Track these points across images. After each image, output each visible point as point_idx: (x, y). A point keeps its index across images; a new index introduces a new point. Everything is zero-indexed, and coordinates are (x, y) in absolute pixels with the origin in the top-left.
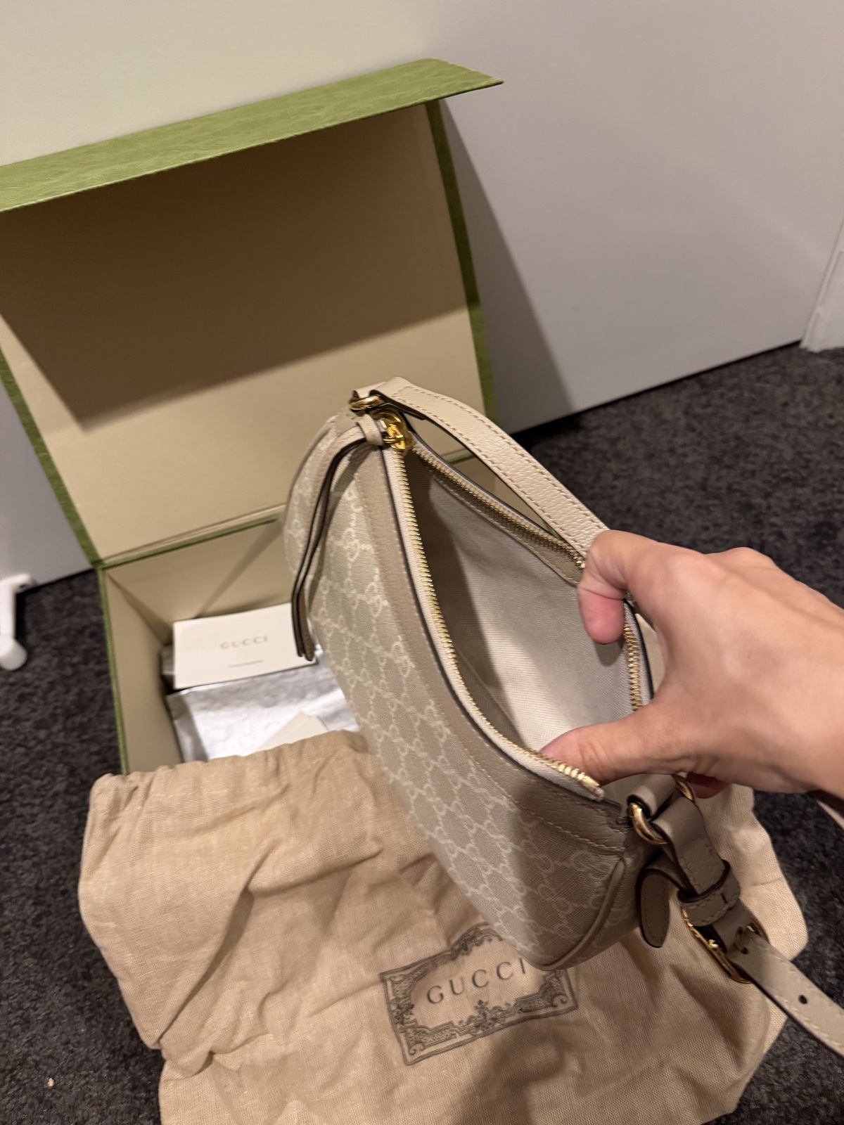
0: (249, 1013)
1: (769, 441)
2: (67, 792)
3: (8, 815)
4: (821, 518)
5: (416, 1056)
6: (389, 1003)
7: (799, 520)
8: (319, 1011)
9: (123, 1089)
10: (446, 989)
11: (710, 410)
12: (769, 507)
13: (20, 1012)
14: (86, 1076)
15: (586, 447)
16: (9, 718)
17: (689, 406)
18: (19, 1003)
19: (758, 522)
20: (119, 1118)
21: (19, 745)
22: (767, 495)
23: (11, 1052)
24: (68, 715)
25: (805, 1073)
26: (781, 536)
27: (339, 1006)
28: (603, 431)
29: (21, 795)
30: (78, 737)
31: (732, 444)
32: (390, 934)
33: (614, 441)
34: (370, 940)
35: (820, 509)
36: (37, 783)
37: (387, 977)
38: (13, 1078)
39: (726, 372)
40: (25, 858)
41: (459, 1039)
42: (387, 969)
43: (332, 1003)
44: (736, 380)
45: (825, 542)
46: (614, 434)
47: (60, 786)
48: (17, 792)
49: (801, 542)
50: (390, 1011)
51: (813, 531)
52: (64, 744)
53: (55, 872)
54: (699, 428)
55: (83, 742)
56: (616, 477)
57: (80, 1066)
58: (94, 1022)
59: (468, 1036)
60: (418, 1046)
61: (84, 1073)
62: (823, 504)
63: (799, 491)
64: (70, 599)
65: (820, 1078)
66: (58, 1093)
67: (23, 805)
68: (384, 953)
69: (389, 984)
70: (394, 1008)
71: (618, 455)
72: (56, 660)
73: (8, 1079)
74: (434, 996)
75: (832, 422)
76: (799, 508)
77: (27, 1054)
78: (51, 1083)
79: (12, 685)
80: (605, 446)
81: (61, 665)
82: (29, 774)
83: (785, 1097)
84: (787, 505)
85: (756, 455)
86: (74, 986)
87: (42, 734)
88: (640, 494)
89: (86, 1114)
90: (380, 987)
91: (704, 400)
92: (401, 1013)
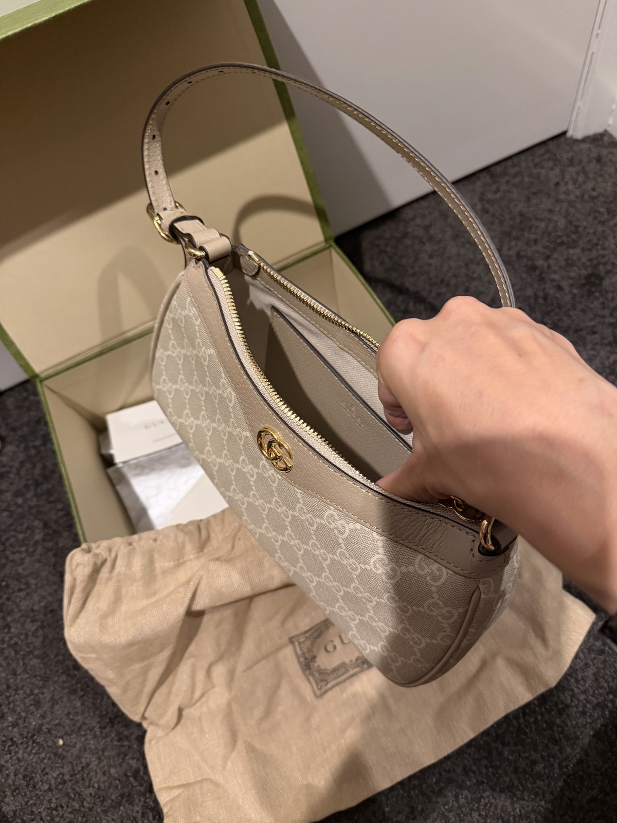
0: (201, 676)
1: (546, 215)
3: (4, 561)
4: (590, 270)
5: (323, 690)
7: (572, 274)
8: (250, 667)
9: (112, 741)
10: (337, 642)
11: (498, 196)
12: (549, 267)
13: (32, 697)
14: (85, 735)
15: (405, 235)
17: (483, 193)
18: (31, 691)
19: (541, 279)
20: (112, 760)
21: (4, 510)
22: (547, 258)
23: (30, 724)
24: (37, 484)
26: (559, 288)
27: (263, 663)
28: (418, 221)
29: (12, 545)
30: (47, 499)
31: (518, 220)
32: (292, 612)
33: (427, 228)
34: (279, 618)
35: (588, 264)
36: (21, 536)
37: (294, 640)
38: (34, 742)
39: (509, 163)
40: (20, 590)
42: (293, 634)
43: (258, 662)
44: (517, 169)
45: (593, 289)
46: (427, 222)
49: (575, 291)
50: (300, 662)
51: (583, 281)
53: (43, 597)
54: (491, 210)
56: (431, 256)
57: (80, 728)
58: (85, 698)
59: (358, 669)
60: (323, 683)
61: (83, 733)
62: (591, 260)
63: (571, 251)
64: (26, 399)
66: (67, 748)
68: (290, 625)
69: (297, 644)
72: (22, 446)
74: (330, 648)
75: (595, 194)
76: (572, 265)
77: (42, 725)
78: (61, 742)
81: (27, 448)
84: (563, 263)
85: (537, 227)
86: (68, 675)
87: (20, 501)
88: (450, 268)
89: (88, 760)
90: (290, 647)
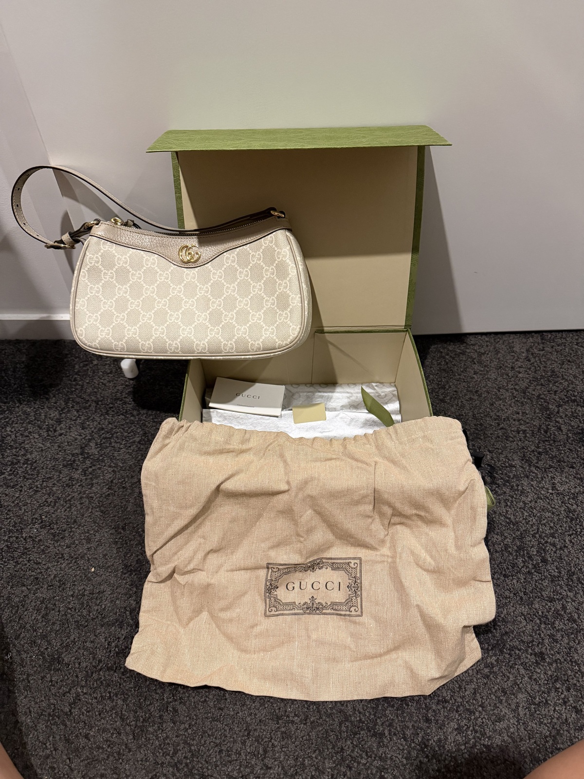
0: (200, 555)
2: (139, 442)
3: (108, 445)
5: (272, 613)
6: (267, 580)
8: (232, 570)
9: (126, 584)
10: (297, 585)
11: (542, 353)
13: (87, 535)
14: (110, 572)
15: (463, 353)
16: (121, 401)
18: (88, 530)
20: (120, 595)
21: (122, 414)
22: (559, 406)
23: (78, 550)
25: (475, 693)
27: (242, 572)
28: (476, 348)
29: (117, 437)
30: (153, 419)
31: (549, 374)
32: (277, 545)
33: (480, 354)
34: (268, 544)
37: (270, 566)
38: (75, 562)
39: (559, 335)
40: (110, 466)
41: (296, 611)
42: (272, 562)
43: (240, 569)
46: (482, 351)
47: (137, 439)
48: (115, 435)
50: (266, 585)
52: (144, 420)
54: (533, 360)
55: (154, 422)
56: (475, 373)
57: (109, 567)
58: (121, 550)
59: (301, 611)
60: (274, 609)
61: (110, 570)
65: (482, 698)
66: (95, 576)
67: (116, 442)
68: (272, 554)
69: (270, 570)
70: (268, 584)
71: (480, 362)
73: (73, 562)
74: (290, 586)
77: (86, 554)
78: (93, 570)
79: (126, 386)
80: (475, 356)
82: (123, 429)
83: (460, 700)
89: (105, 589)
90: (265, 570)
91: (541, 346)
92: (271, 588)
